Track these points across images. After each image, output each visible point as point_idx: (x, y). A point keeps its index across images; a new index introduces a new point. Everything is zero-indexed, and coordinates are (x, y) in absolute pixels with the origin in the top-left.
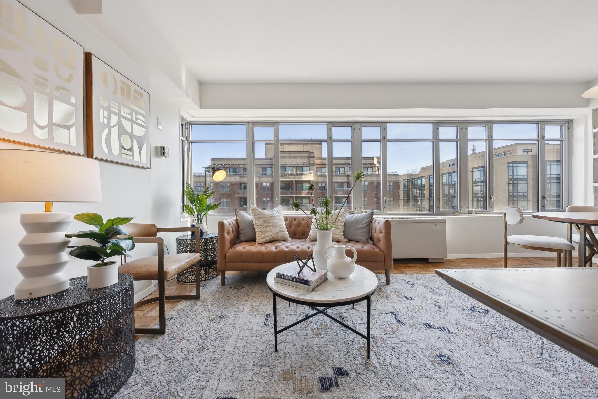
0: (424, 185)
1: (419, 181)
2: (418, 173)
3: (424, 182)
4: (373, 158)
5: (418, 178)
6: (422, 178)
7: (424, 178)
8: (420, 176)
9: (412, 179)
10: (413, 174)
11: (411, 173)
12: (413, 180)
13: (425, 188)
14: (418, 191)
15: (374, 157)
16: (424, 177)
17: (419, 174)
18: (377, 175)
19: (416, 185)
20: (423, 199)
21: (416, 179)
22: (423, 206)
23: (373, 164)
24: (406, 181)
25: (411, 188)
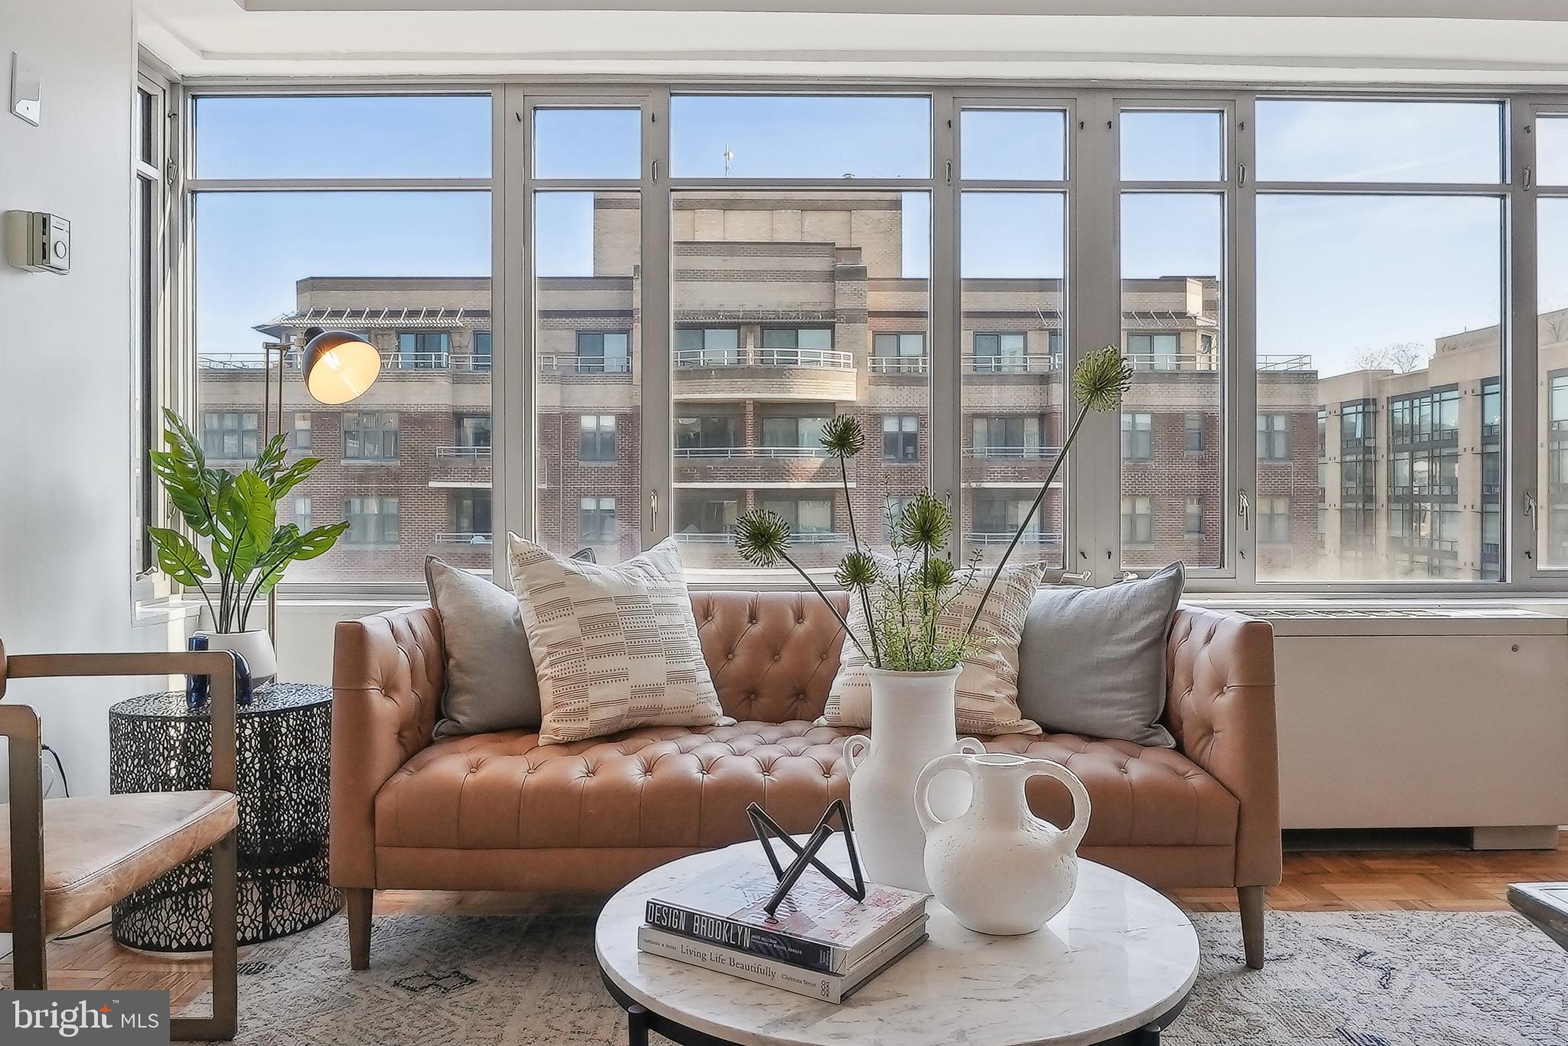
0: (1454, 433)
1: (1426, 410)
2: (1422, 364)
3: (1452, 415)
4: (1178, 283)
5: (1420, 395)
6: (1446, 396)
7: (1455, 394)
8: (1436, 381)
9: (1392, 400)
10: (1398, 370)
11: (1387, 365)
12: (1398, 405)
13: (1460, 450)
14: (1422, 466)
15: (1184, 279)
16: (1453, 387)
17: (1424, 374)
18: (1202, 374)
19: (1413, 430)
20: (1448, 507)
21: (1411, 397)
22: (1447, 547)
23: (1182, 315)
24: (1360, 408)
25: (1383, 450)
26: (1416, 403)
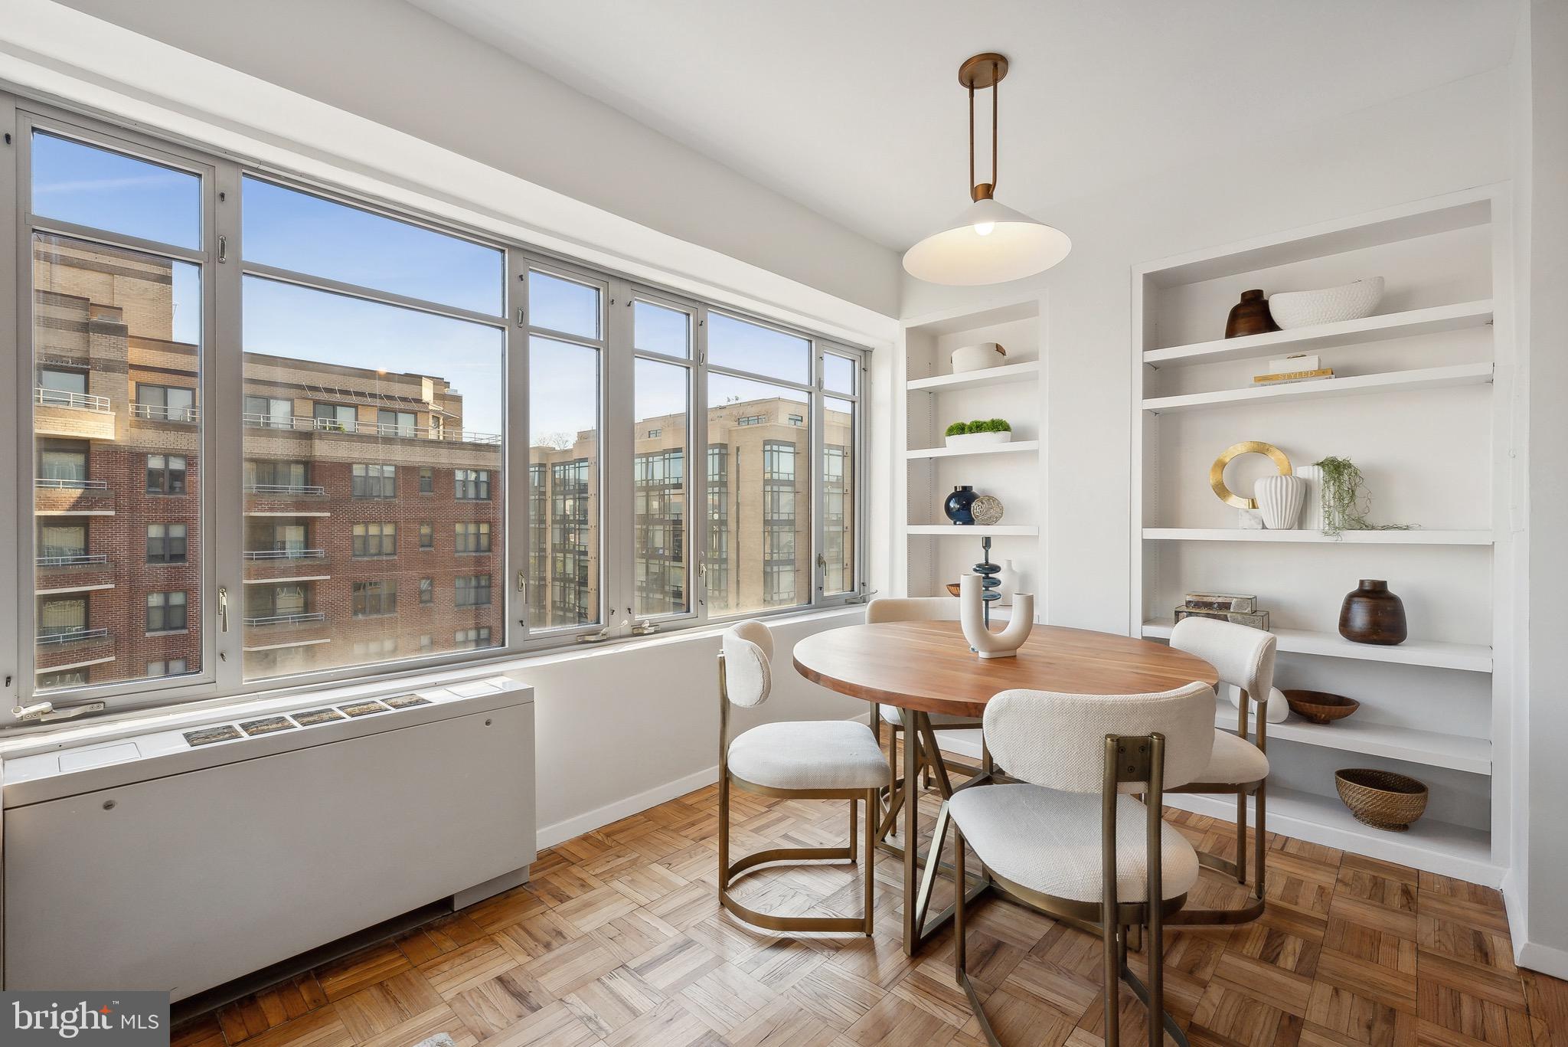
0: (586, 485)
1: (572, 472)
2: (570, 446)
3: (585, 475)
4: (415, 379)
5: (569, 463)
6: (581, 465)
7: (586, 464)
8: (576, 456)
9: (554, 465)
10: (557, 448)
11: (552, 445)
12: (557, 468)
13: (588, 495)
14: (569, 503)
15: (420, 377)
16: (585, 460)
17: (570, 451)
18: (432, 442)
19: (565, 482)
20: (583, 526)
21: (564, 464)
22: (582, 549)
23: (419, 401)
24: (537, 469)
25: (549, 493)
26: (567, 467)
